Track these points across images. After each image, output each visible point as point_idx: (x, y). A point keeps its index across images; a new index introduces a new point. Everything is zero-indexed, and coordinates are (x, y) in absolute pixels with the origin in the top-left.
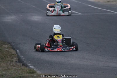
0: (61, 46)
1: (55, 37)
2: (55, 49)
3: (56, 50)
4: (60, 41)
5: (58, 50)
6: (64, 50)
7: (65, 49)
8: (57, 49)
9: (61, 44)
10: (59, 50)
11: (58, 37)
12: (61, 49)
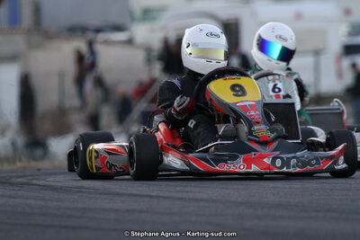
0: (265, 143)
1: (220, 90)
2: (234, 158)
3: (239, 166)
4: (256, 114)
5: (248, 162)
6: (286, 163)
7: (289, 159)
8: (242, 157)
9: (262, 130)
10: (254, 168)
11: (233, 87)
12: (267, 161)
